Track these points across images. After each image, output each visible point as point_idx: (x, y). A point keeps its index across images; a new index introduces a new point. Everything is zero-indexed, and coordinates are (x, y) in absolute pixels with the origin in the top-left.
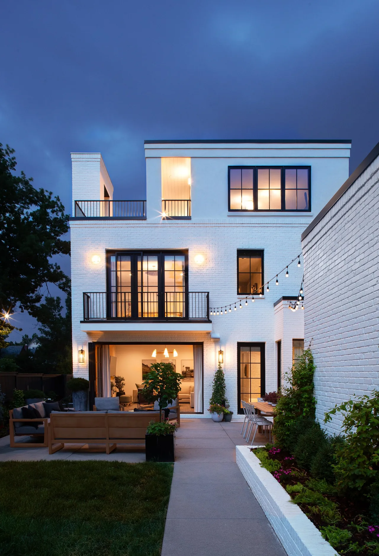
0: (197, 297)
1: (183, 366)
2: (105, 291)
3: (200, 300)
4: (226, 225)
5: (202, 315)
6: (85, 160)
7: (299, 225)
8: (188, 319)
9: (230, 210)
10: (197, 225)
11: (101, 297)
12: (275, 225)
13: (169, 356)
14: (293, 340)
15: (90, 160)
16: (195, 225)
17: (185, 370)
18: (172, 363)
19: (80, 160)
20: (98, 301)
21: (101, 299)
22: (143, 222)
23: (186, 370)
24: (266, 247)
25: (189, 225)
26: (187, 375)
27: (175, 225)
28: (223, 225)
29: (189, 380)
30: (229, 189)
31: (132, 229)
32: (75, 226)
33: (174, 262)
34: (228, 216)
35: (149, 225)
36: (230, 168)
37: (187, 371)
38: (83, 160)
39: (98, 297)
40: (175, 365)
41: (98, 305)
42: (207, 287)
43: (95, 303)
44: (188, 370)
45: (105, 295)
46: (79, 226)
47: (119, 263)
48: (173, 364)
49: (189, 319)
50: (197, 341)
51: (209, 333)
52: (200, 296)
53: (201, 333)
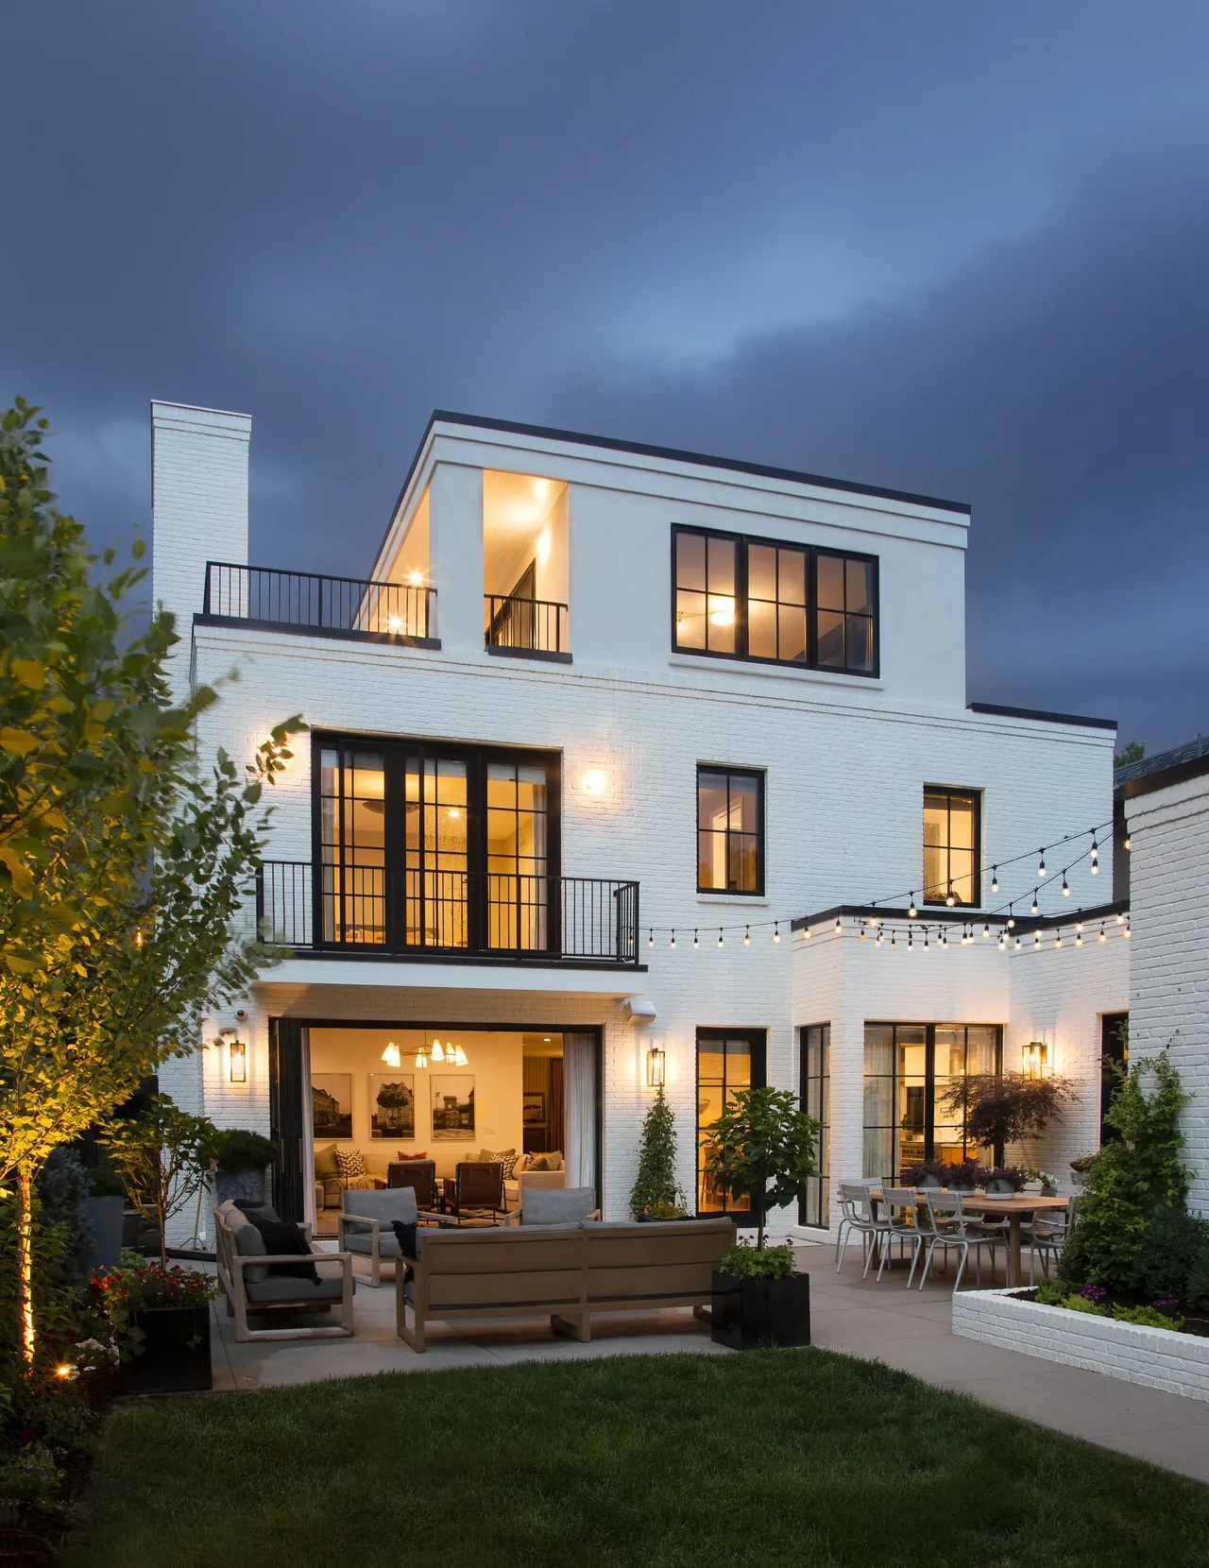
0: (588, 892)
1: (438, 1095)
2: (309, 860)
3: (597, 904)
4: (667, 691)
5: (604, 946)
6: (199, 429)
7: (854, 712)
8: (560, 958)
9: (676, 649)
10: (589, 682)
11: (298, 876)
12: (794, 705)
13: (402, 1062)
14: (867, 1023)
15: (216, 431)
16: (582, 682)
17: (441, 1105)
18: (402, 1084)
19: (181, 426)
20: (289, 888)
21: (299, 884)
22: (432, 654)
23: (446, 1105)
24: (773, 763)
25: (566, 680)
26: (449, 1119)
27: (526, 675)
28: (660, 690)
29: (454, 1135)
30: (674, 589)
31: (397, 672)
32: (213, 644)
33: (515, 783)
34: (671, 665)
35: (449, 667)
36: (677, 529)
37: (447, 1109)
38: (193, 428)
39: (288, 875)
40: (410, 1091)
41: (289, 900)
42: (616, 866)
43: (278, 895)
44: (450, 1106)
45: (309, 870)
46: (226, 646)
47: (347, 772)
48: (404, 1088)
49: (563, 957)
50: (587, 1023)
51: (618, 1000)
52: (597, 892)
53: (599, 1000)
